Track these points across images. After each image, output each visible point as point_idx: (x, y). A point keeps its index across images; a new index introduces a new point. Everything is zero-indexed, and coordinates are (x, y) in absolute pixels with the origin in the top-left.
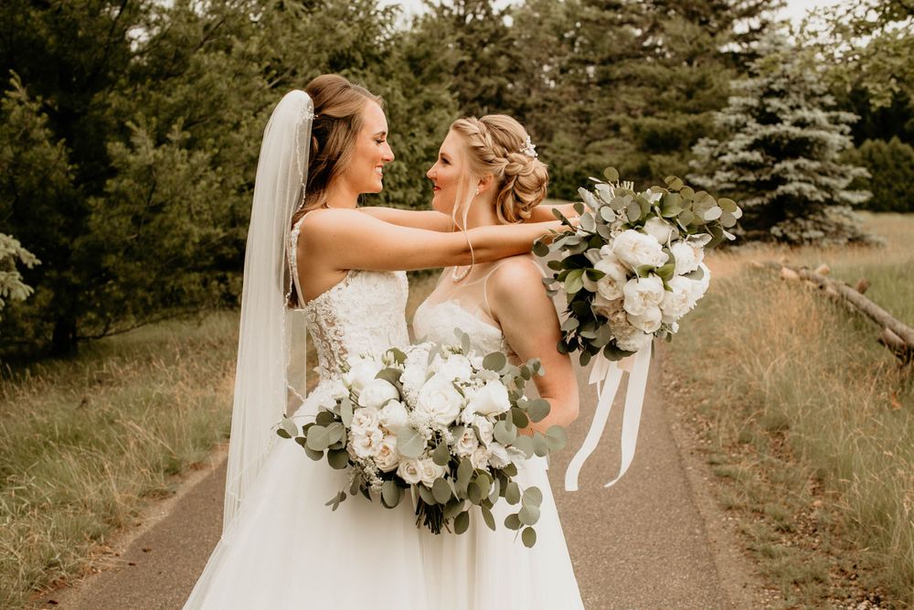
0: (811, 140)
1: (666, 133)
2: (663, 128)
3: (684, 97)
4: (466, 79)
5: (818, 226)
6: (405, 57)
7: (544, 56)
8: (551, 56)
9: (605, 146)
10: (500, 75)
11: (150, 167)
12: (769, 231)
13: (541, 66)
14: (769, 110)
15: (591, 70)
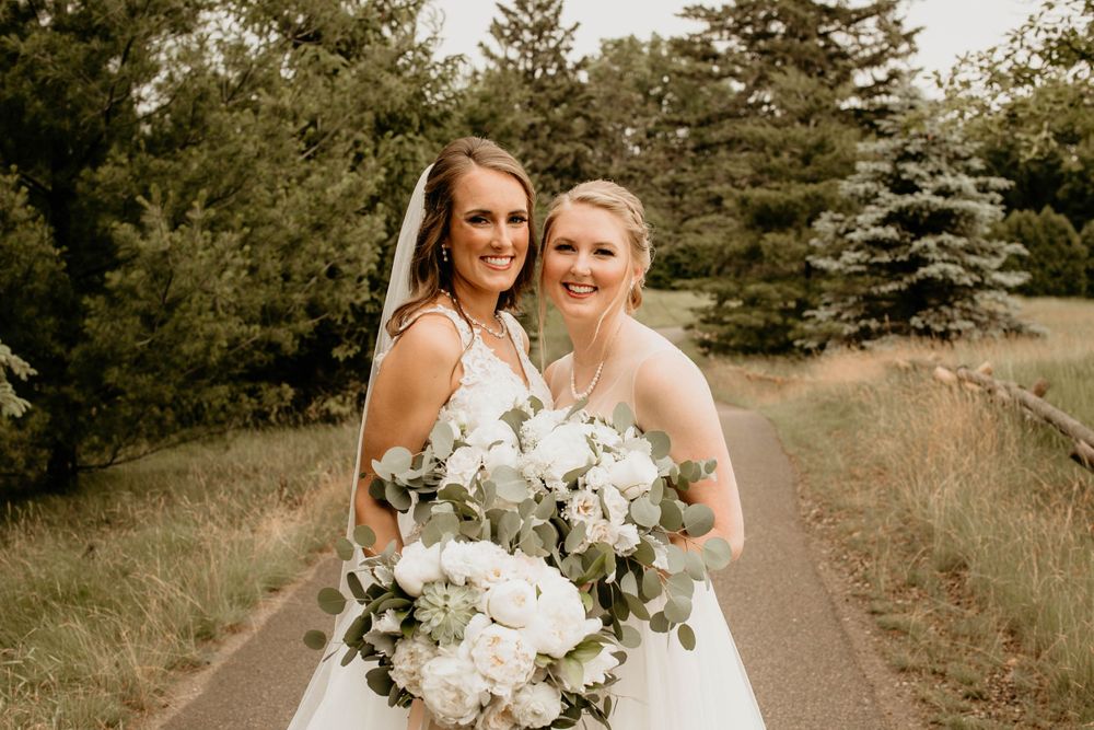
0: (956, 212)
1: (780, 207)
2: (776, 200)
3: (799, 163)
4: (536, 146)
5: (966, 315)
6: (465, 119)
7: (627, 117)
8: (635, 117)
9: (703, 224)
10: (576, 140)
11: (165, 254)
12: (908, 322)
13: (623, 130)
14: (904, 177)
15: (682, 132)
